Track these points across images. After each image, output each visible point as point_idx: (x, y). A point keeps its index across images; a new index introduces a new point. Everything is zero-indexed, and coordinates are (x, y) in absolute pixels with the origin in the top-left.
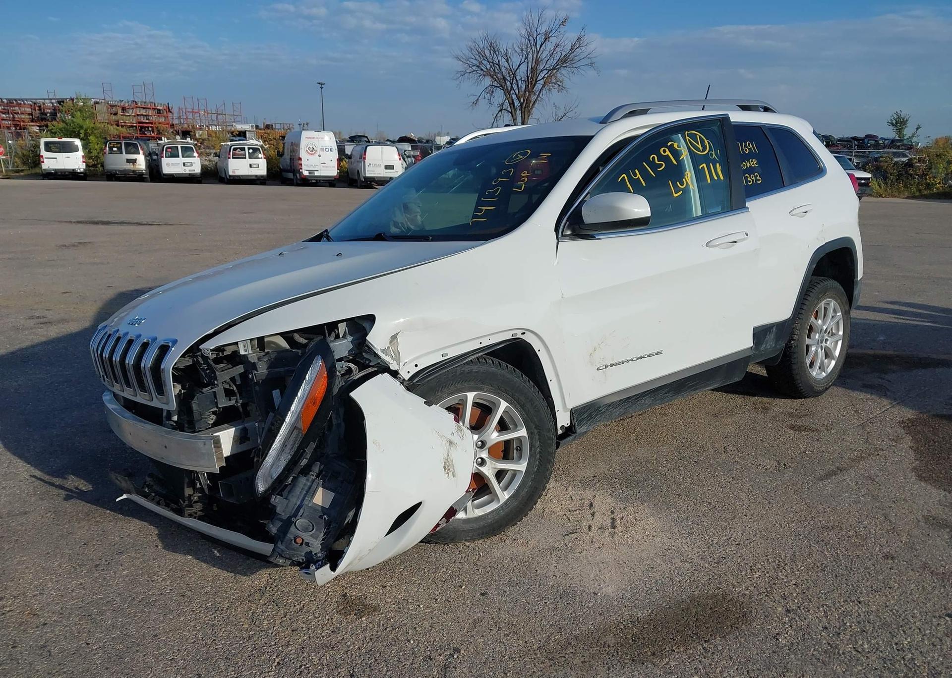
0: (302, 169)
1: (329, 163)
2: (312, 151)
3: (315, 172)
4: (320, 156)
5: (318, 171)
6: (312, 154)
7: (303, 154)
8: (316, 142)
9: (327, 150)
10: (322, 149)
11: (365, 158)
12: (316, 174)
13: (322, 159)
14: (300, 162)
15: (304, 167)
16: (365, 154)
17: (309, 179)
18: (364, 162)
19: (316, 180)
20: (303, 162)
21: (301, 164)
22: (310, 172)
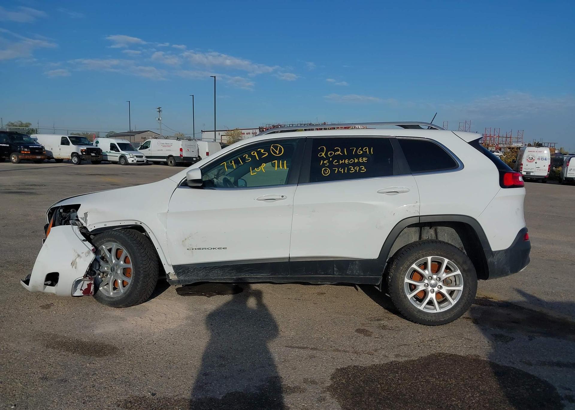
0: (522, 171)
1: (542, 167)
2: (531, 160)
3: (531, 173)
4: (536, 163)
5: (533, 172)
6: (530, 162)
7: (524, 161)
8: (535, 154)
9: (542, 159)
10: (539, 159)
11: (568, 165)
12: (532, 174)
13: (537, 165)
14: (521, 166)
15: (523, 170)
16: (569, 163)
17: (526, 177)
18: (567, 167)
19: (531, 178)
20: (523, 167)
21: (522, 168)
22: (527, 173)
